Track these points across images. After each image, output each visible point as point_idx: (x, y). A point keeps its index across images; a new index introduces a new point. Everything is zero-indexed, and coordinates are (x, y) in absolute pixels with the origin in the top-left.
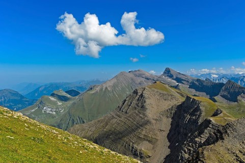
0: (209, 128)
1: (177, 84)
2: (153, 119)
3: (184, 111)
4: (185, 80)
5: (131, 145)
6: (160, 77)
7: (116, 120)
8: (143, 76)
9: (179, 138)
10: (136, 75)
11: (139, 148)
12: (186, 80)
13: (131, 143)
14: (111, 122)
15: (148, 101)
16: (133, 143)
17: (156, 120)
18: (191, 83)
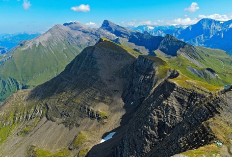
0: (174, 91)
1: (117, 37)
2: (107, 80)
3: (137, 70)
4: (124, 34)
5: (87, 108)
6: (98, 30)
7: (66, 82)
8: (80, 29)
9: (134, 97)
10: (72, 29)
11: (95, 110)
12: (126, 33)
13: (87, 106)
14: (61, 85)
15: (99, 62)
16: (89, 105)
17: (110, 81)
18: (130, 37)
